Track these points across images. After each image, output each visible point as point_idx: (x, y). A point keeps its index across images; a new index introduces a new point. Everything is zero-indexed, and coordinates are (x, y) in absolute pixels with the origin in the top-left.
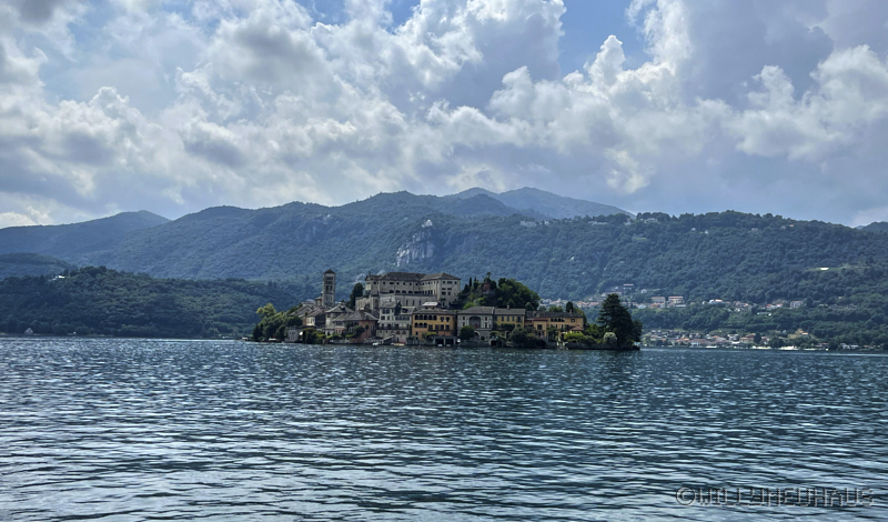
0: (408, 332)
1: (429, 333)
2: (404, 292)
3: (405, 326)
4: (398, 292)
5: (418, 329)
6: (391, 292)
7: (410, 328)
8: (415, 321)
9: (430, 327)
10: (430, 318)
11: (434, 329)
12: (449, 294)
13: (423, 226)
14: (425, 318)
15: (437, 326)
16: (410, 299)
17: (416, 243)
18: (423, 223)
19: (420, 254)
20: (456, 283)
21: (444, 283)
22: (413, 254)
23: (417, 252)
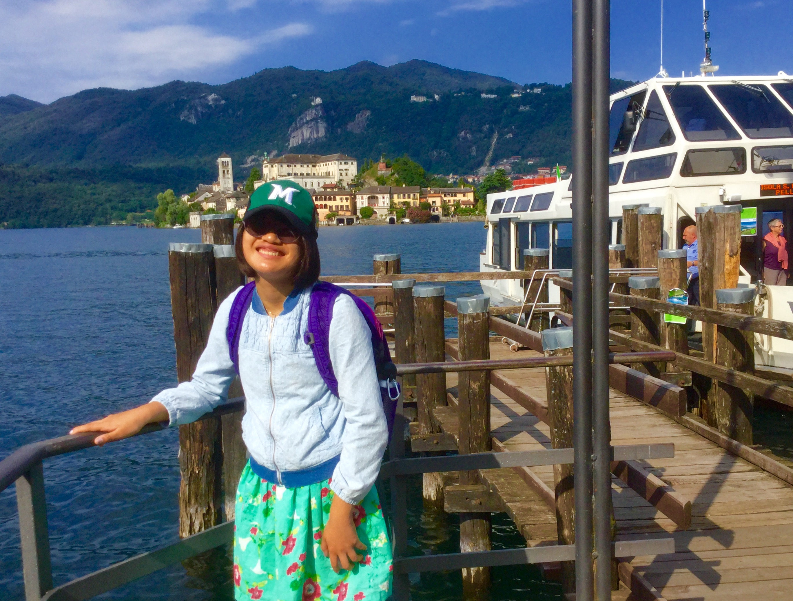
1: (331, 213)
2: (302, 174)
9: (331, 207)
10: (330, 199)
11: (334, 209)
12: (346, 174)
13: (313, 104)
14: (325, 200)
15: (337, 207)
16: (309, 181)
17: (307, 122)
18: (313, 101)
19: (311, 133)
20: (352, 164)
21: (341, 163)
22: (305, 133)
23: (309, 132)
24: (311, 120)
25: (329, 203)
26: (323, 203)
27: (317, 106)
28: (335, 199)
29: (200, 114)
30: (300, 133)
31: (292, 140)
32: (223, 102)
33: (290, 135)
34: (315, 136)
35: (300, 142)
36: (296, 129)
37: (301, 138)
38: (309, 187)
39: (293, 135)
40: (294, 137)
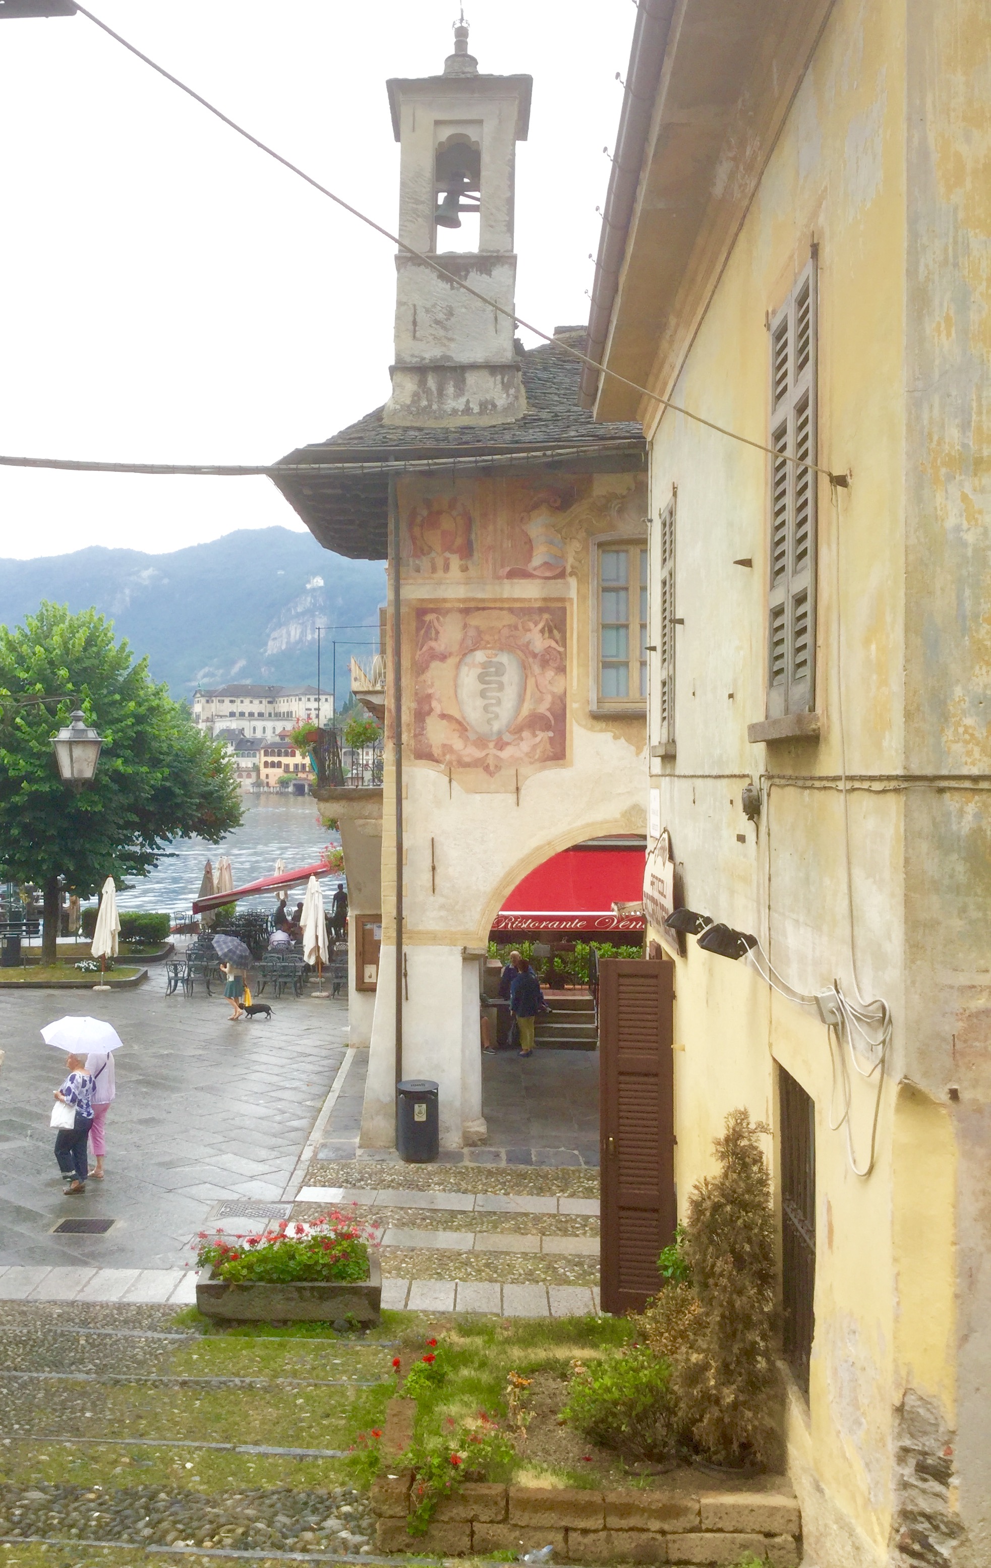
0: (254, 774)
1: (286, 775)
2: (251, 714)
3: (250, 765)
4: (242, 714)
5: (270, 771)
6: (232, 714)
7: (256, 769)
8: (264, 759)
9: (287, 766)
10: (286, 755)
11: (291, 769)
12: (318, 716)
13: (308, 586)
14: (279, 755)
15: (296, 766)
16: (259, 724)
17: (298, 616)
18: (309, 582)
19: (304, 633)
20: (326, 700)
21: (309, 700)
22: (293, 633)
23: (298, 631)
24: (303, 614)
25: (285, 760)
26: (276, 759)
27: (314, 590)
28: (293, 755)
29: (128, 599)
30: (284, 631)
31: (270, 643)
32: (166, 581)
33: (268, 636)
34: (309, 637)
35: (284, 647)
36: (280, 625)
37: (285, 640)
38: (259, 734)
39: (273, 636)
40: (275, 639)
